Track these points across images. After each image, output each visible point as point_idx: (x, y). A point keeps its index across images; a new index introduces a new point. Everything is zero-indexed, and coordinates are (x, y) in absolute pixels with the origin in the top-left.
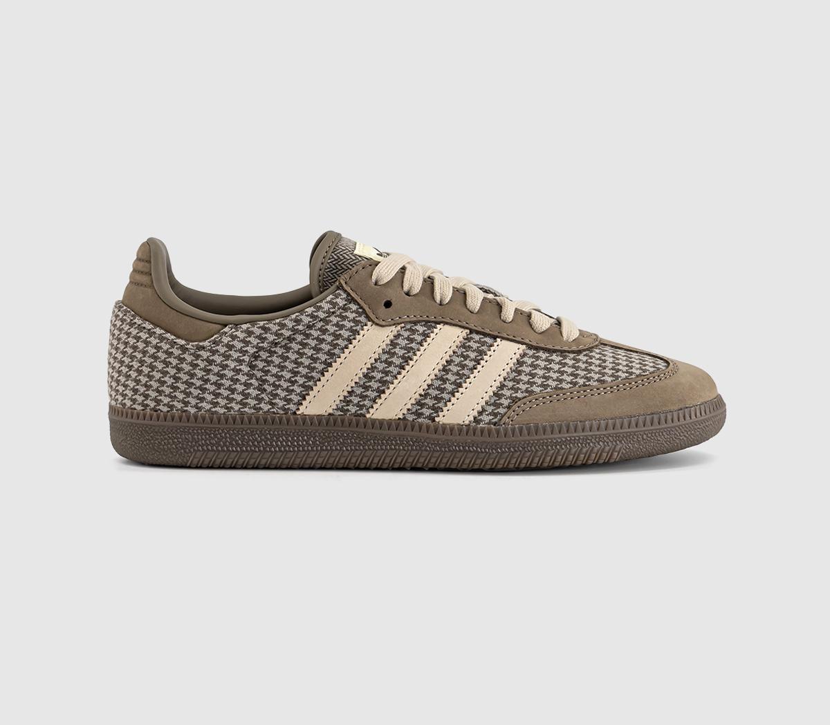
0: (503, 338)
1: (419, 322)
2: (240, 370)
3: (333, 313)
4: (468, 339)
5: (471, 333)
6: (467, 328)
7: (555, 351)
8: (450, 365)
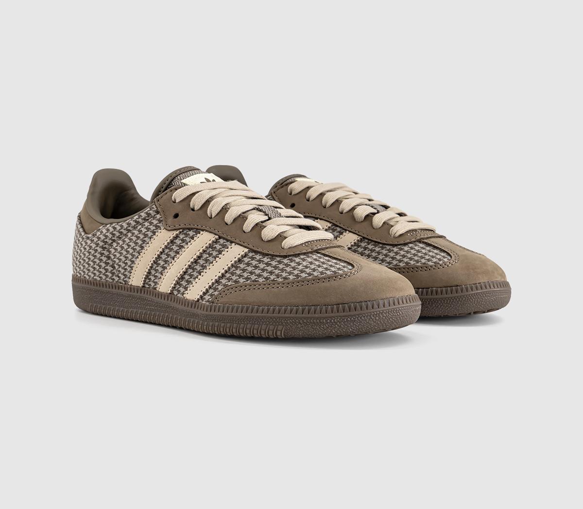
0: (236, 244)
2: (103, 253)
3: (148, 220)
4: (216, 242)
5: (220, 238)
6: (217, 235)
8: (200, 259)
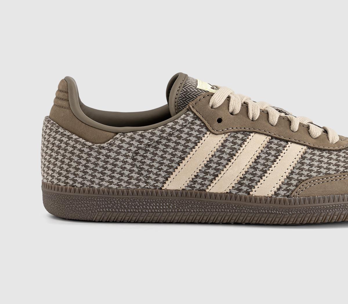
0: (292, 142)
1: (239, 132)
2: (127, 161)
3: (185, 126)
4: (270, 142)
5: (272, 138)
7: (325, 150)
8: (259, 159)
